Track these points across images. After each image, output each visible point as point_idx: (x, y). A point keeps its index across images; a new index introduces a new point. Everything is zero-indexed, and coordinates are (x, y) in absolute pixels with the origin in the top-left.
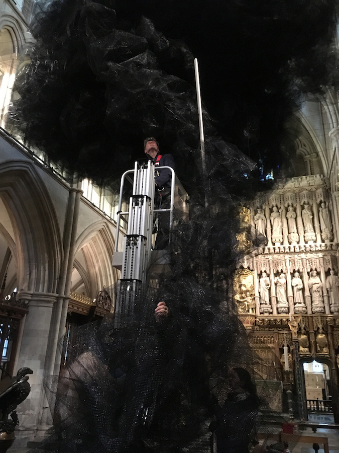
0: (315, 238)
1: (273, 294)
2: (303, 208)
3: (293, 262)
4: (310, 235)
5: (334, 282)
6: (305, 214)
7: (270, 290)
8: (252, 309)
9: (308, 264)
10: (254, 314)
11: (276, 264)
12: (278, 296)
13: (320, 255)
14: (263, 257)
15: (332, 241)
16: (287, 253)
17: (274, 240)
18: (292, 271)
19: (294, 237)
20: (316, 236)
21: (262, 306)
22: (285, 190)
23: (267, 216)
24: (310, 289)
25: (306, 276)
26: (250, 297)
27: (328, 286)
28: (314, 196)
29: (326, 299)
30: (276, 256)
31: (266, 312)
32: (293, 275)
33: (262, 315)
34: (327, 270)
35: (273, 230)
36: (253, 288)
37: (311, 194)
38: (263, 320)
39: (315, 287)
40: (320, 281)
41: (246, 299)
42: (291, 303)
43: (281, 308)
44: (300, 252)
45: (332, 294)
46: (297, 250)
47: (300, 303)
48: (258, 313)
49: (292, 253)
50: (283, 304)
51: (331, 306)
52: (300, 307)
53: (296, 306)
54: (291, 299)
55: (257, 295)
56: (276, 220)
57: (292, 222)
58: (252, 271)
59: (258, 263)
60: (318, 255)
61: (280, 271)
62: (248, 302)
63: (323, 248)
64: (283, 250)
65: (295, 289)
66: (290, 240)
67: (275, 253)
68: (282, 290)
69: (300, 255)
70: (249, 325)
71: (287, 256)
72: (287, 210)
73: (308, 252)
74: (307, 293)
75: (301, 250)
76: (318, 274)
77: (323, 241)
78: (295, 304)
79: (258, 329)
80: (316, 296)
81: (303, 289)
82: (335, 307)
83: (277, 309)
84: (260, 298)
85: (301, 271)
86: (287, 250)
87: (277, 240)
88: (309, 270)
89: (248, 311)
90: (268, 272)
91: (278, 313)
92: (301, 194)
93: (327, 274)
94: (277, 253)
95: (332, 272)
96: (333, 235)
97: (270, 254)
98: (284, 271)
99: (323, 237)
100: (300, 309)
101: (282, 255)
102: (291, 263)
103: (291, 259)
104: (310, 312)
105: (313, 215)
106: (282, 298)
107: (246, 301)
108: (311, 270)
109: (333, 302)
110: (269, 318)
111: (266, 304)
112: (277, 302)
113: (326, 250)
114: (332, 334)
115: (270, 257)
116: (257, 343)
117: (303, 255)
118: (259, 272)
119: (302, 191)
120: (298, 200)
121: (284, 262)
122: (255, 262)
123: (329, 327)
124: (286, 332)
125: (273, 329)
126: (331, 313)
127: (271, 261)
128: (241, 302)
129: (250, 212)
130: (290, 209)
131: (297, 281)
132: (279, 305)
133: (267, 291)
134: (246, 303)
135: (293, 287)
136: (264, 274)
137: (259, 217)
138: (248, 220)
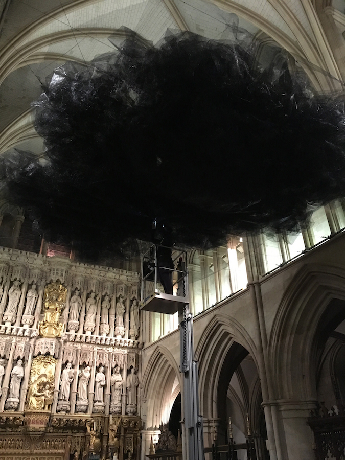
0: (123, 333)
1: (75, 389)
3: (101, 355)
4: (121, 328)
5: (134, 381)
6: (119, 307)
7: (71, 384)
8: (49, 405)
9: (114, 360)
10: (50, 412)
11: (85, 355)
12: (79, 392)
13: (126, 351)
14: (71, 345)
15: (137, 339)
16: (98, 344)
17: (86, 328)
18: (98, 365)
19: (106, 328)
20: (125, 331)
21: (60, 402)
22: (105, 278)
23: (84, 300)
24: (112, 386)
25: (109, 372)
26: (48, 391)
27: (128, 385)
28: (129, 292)
29: (124, 398)
30: (85, 346)
31: (64, 410)
32: (97, 369)
33: (58, 414)
34: (129, 368)
35: (87, 317)
36: (53, 379)
37: (128, 289)
38: (60, 420)
39: (117, 384)
40: (121, 379)
41: (44, 393)
43: (81, 406)
44: (109, 346)
45: (130, 393)
46: (108, 343)
47: (99, 401)
48: (54, 411)
49: (102, 345)
50: (83, 402)
51: (128, 406)
52: (99, 405)
53: (95, 404)
54: (91, 396)
55: (57, 388)
56: (92, 306)
57: (105, 311)
58: (58, 358)
59: (66, 350)
60: (124, 350)
62: (46, 397)
63: (131, 345)
64: (94, 340)
65: (98, 385)
66: (101, 331)
67: (86, 343)
68: (84, 385)
69: (108, 349)
70: (43, 426)
71: (96, 348)
73: (117, 347)
74: (108, 391)
75: (112, 343)
76: (121, 371)
77: (129, 338)
78: (94, 402)
79: (51, 431)
80: (116, 394)
82: (131, 407)
84: (59, 393)
85: (106, 366)
86: (99, 342)
87: (90, 328)
88: (114, 366)
89: (44, 408)
90: (74, 363)
92: (118, 286)
93: (129, 372)
94: (88, 343)
95: (133, 371)
96: (139, 333)
97: (80, 342)
98: (91, 364)
99: (131, 334)
100: (100, 408)
101: (91, 346)
102: (98, 356)
103: (100, 351)
104: (107, 412)
105: (125, 309)
106: (83, 395)
107: (43, 395)
109: (130, 403)
110: (68, 418)
111: (65, 400)
112: (77, 399)
113: (132, 348)
114: (124, 436)
115: (79, 346)
116: (45, 448)
117: (111, 349)
118: (64, 362)
119: (120, 284)
120: (115, 291)
121: (92, 353)
122: (62, 349)
123: (122, 429)
124: (82, 435)
125: (67, 431)
126: (126, 414)
127: (80, 351)
128: (38, 396)
129: (67, 292)
130: (107, 298)
131: (100, 376)
132: (78, 403)
133: (69, 384)
134: (43, 398)
135: (95, 382)
136: (69, 365)
137: (76, 299)
138: (62, 300)
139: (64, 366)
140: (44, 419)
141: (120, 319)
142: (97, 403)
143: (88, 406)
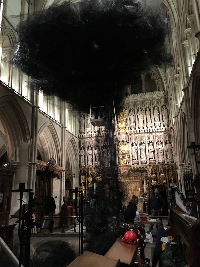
0: (160, 125)
1: (139, 154)
2: (154, 109)
3: (149, 137)
4: (158, 123)
5: (169, 147)
6: (155, 112)
7: (137, 152)
8: (128, 162)
9: (156, 139)
10: (129, 165)
11: (141, 139)
12: (141, 155)
13: (163, 133)
14: (134, 136)
15: (168, 126)
16: (146, 133)
17: (139, 126)
18: (148, 142)
19: (150, 124)
20: (160, 124)
21: (133, 161)
22: (145, 99)
24: (157, 151)
25: (155, 145)
26: (127, 157)
27: (166, 150)
28: (160, 102)
29: (165, 156)
30: (140, 135)
31: (135, 164)
32: (149, 144)
33: (133, 165)
34: (165, 141)
35: (139, 121)
36: (129, 151)
37: (158, 101)
38: (134, 168)
39: (160, 150)
40: (162, 147)
41: (125, 157)
42: (148, 159)
43: (143, 161)
44: (153, 132)
45: (168, 153)
46: (151, 131)
47: (152, 158)
48: (131, 164)
49: (149, 133)
50: (144, 159)
51: (168, 159)
52: (152, 160)
53: (150, 160)
54: (148, 157)
55: (131, 155)
56: (140, 115)
57: (148, 117)
58: (128, 142)
59: (131, 138)
60: (161, 133)
61: (142, 142)
62: (126, 159)
63: (164, 130)
64: (144, 131)
65: (150, 151)
66: (147, 126)
67: (140, 133)
68: (143, 152)
69: (152, 134)
70: (127, 171)
71: (146, 135)
72: (146, 110)
73: (156, 132)
74: (156, 153)
75: (153, 131)
76: (161, 143)
77: (164, 126)
78: (150, 159)
79: (131, 173)
80: (160, 154)
81: (154, 151)
82: (169, 159)
83: (141, 162)
84: (132, 157)
85: (153, 142)
86: (146, 132)
87: (141, 126)
88: (157, 142)
89: (126, 164)
90: (136, 143)
91: (142, 164)
92: (153, 101)
93: (166, 143)
94: (141, 133)
95: (168, 142)
96: (169, 123)
97: (137, 133)
98: (145, 142)
99: (164, 124)
100: (152, 161)
101: (143, 134)
102: (148, 138)
103: (148, 136)
104: (157, 163)
105: (159, 112)
106: (144, 156)
107: (125, 158)
108: (158, 141)
109: (168, 157)
110: (137, 167)
111: (135, 160)
112: (141, 158)
113: (165, 131)
114: (168, 173)
115: (137, 135)
116: (131, 179)
117: (154, 134)
118: (132, 143)
119: (154, 100)
120: (152, 105)
121: (144, 137)
122: (130, 138)
123: (166, 170)
124: (145, 173)
125: (139, 172)
126: (168, 163)
127: (138, 137)
128: (123, 159)
129: (127, 112)
130: (148, 109)
131: (151, 147)
132: (142, 160)
133: (136, 153)
134: (125, 159)
135: (149, 150)
136: (134, 144)
137: (131, 114)
138: (126, 116)
139: (132, 145)
140: (127, 168)
141: (157, 118)
142: (151, 159)
143: (147, 161)
